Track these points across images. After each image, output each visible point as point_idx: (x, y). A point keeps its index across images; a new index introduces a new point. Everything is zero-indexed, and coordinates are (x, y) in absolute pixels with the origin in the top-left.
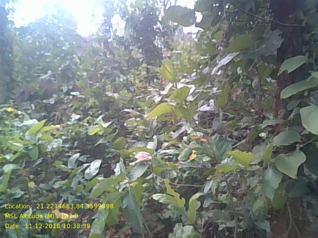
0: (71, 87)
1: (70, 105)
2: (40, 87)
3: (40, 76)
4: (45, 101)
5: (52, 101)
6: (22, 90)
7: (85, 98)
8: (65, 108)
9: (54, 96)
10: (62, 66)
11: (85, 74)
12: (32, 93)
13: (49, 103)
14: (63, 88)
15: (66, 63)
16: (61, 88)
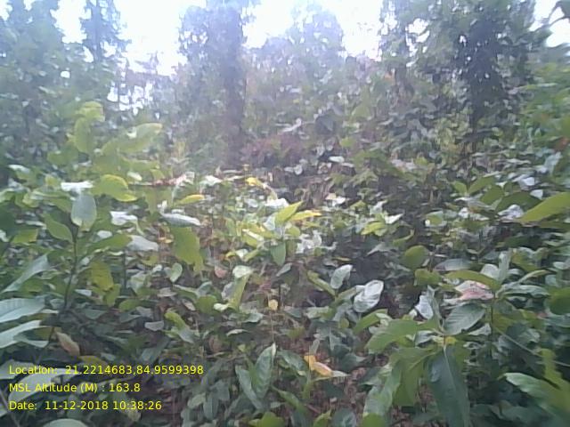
0: (330, 148)
1: (327, 179)
2: (281, 145)
3: (283, 127)
4: (287, 169)
5: (298, 170)
6: (255, 150)
7: (353, 168)
8: (317, 184)
9: (303, 161)
10: (320, 111)
11: (357, 125)
12: (269, 155)
13: (294, 173)
14: (318, 148)
15: (326, 106)
16: (314, 150)
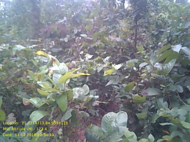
0: (80, 30)
1: (80, 44)
2: (57, 29)
3: (58, 20)
4: (61, 39)
5: (66, 40)
7: (92, 40)
8: (75, 46)
9: (68, 36)
10: (75, 14)
11: (92, 20)
12: (52, 33)
13: (64, 41)
14: (74, 30)
15: (77, 11)
16: (72, 31)
